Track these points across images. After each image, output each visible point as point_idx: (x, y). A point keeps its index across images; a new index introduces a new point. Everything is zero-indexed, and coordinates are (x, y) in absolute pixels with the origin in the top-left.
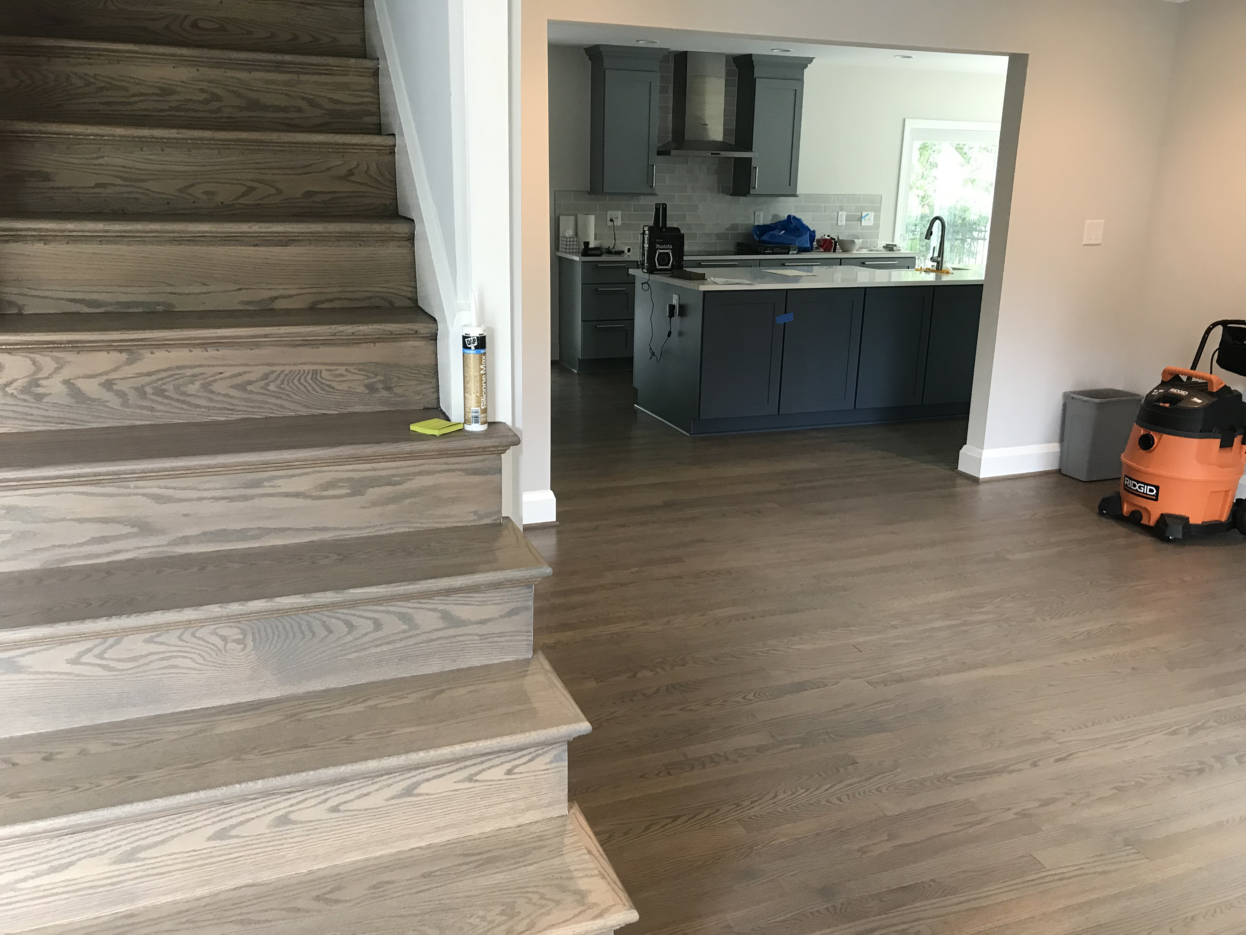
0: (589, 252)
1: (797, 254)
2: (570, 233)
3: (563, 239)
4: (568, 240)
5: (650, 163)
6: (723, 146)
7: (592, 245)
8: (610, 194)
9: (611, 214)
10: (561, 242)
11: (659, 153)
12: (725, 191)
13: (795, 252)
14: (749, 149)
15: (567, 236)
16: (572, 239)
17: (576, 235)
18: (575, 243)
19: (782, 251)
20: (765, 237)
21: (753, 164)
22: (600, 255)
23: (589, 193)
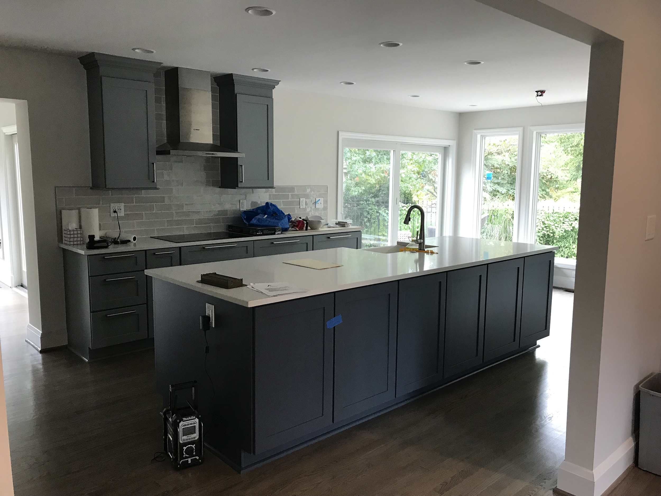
0: (95, 245)
1: (281, 233)
2: (73, 225)
3: (66, 232)
4: (72, 233)
5: (151, 161)
6: (213, 148)
7: (97, 238)
8: (113, 189)
9: (114, 206)
10: (64, 235)
11: (158, 153)
12: (215, 184)
13: (280, 232)
14: (235, 149)
15: (70, 228)
16: (75, 232)
17: (80, 227)
18: (79, 235)
19: (270, 232)
20: (254, 221)
21: (239, 163)
22: (106, 247)
23: (91, 188)
